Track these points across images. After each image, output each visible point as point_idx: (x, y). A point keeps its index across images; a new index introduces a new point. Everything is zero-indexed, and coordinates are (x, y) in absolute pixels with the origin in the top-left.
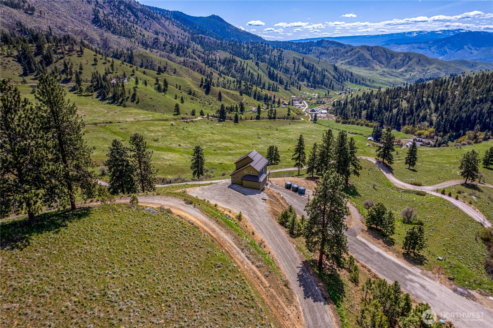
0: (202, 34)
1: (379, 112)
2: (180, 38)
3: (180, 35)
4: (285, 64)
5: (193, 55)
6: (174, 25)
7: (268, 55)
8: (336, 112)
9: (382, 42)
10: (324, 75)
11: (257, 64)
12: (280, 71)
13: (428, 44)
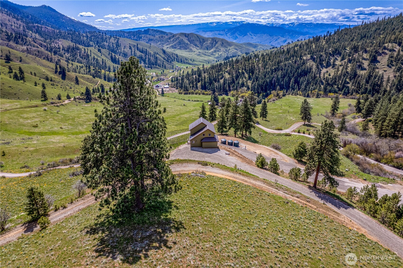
0: (37, 23)
1: (211, 83)
2: (13, 27)
3: (13, 24)
4: (123, 50)
5: (34, 43)
6: (3, 13)
7: (107, 42)
8: (177, 86)
9: (193, 30)
10: (157, 58)
11: (99, 50)
12: (120, 55)
13: (225, 31)
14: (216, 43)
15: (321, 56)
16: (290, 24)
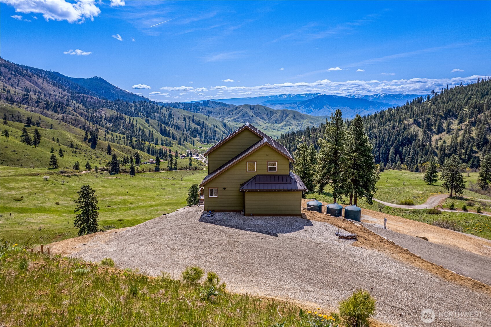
0: (84, 93)
2: (57, 97)
3: (58, 94)
4: (175, 121)
5: (74, 112)
6: (49, 83)
7: (158, 113)
10: (215, 131)
11: (147, 121)
12: (172, 128)
13: (297, 104)
14: (287, 115)
15: (429, 119)
16: (375, 95)
